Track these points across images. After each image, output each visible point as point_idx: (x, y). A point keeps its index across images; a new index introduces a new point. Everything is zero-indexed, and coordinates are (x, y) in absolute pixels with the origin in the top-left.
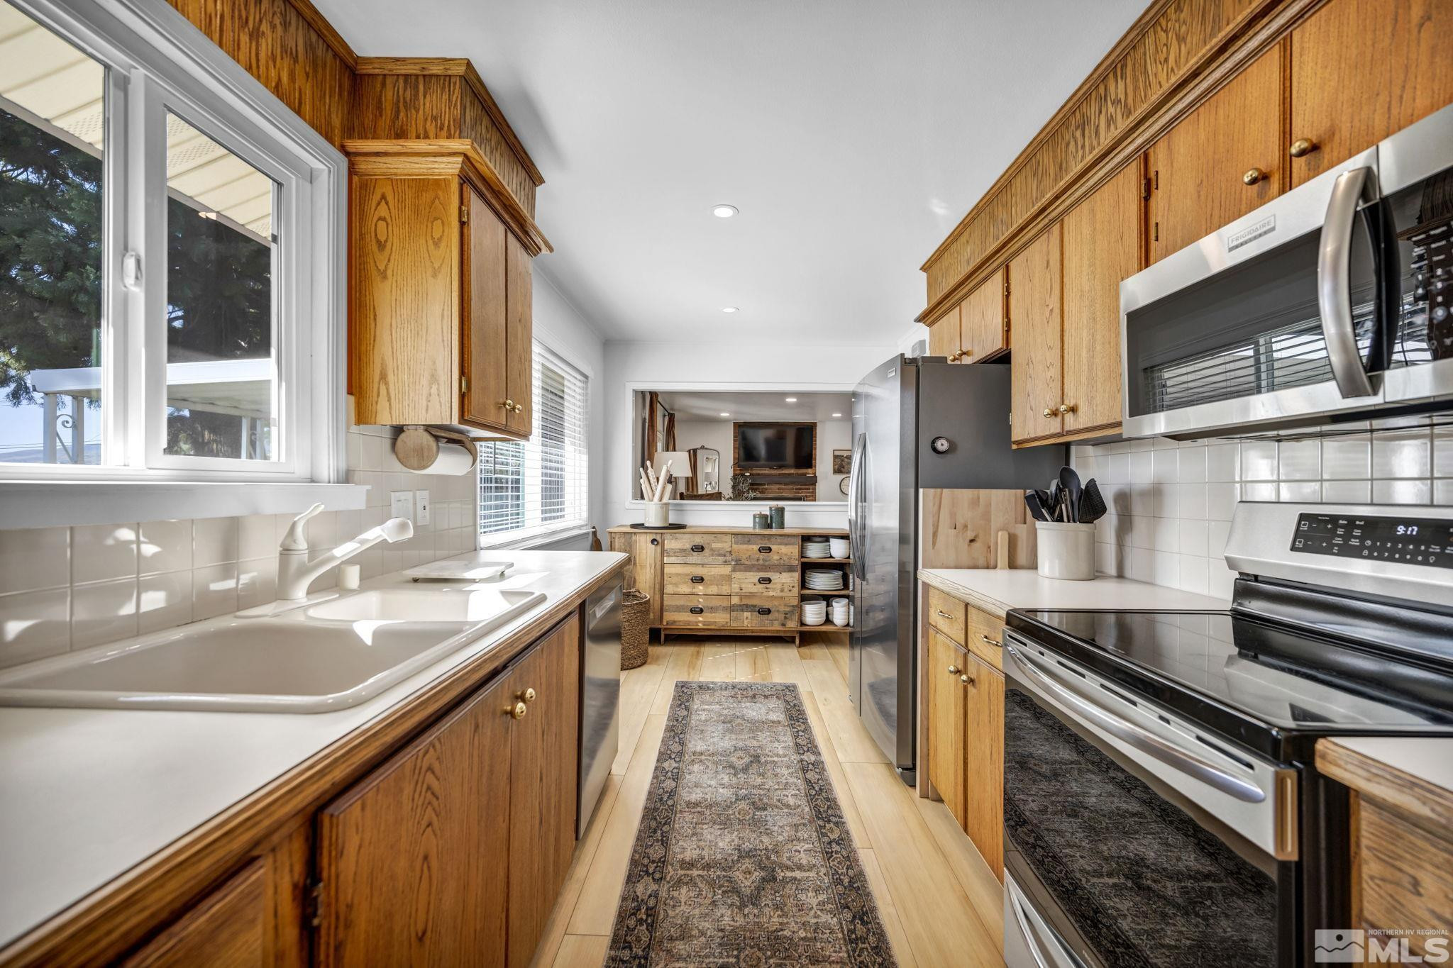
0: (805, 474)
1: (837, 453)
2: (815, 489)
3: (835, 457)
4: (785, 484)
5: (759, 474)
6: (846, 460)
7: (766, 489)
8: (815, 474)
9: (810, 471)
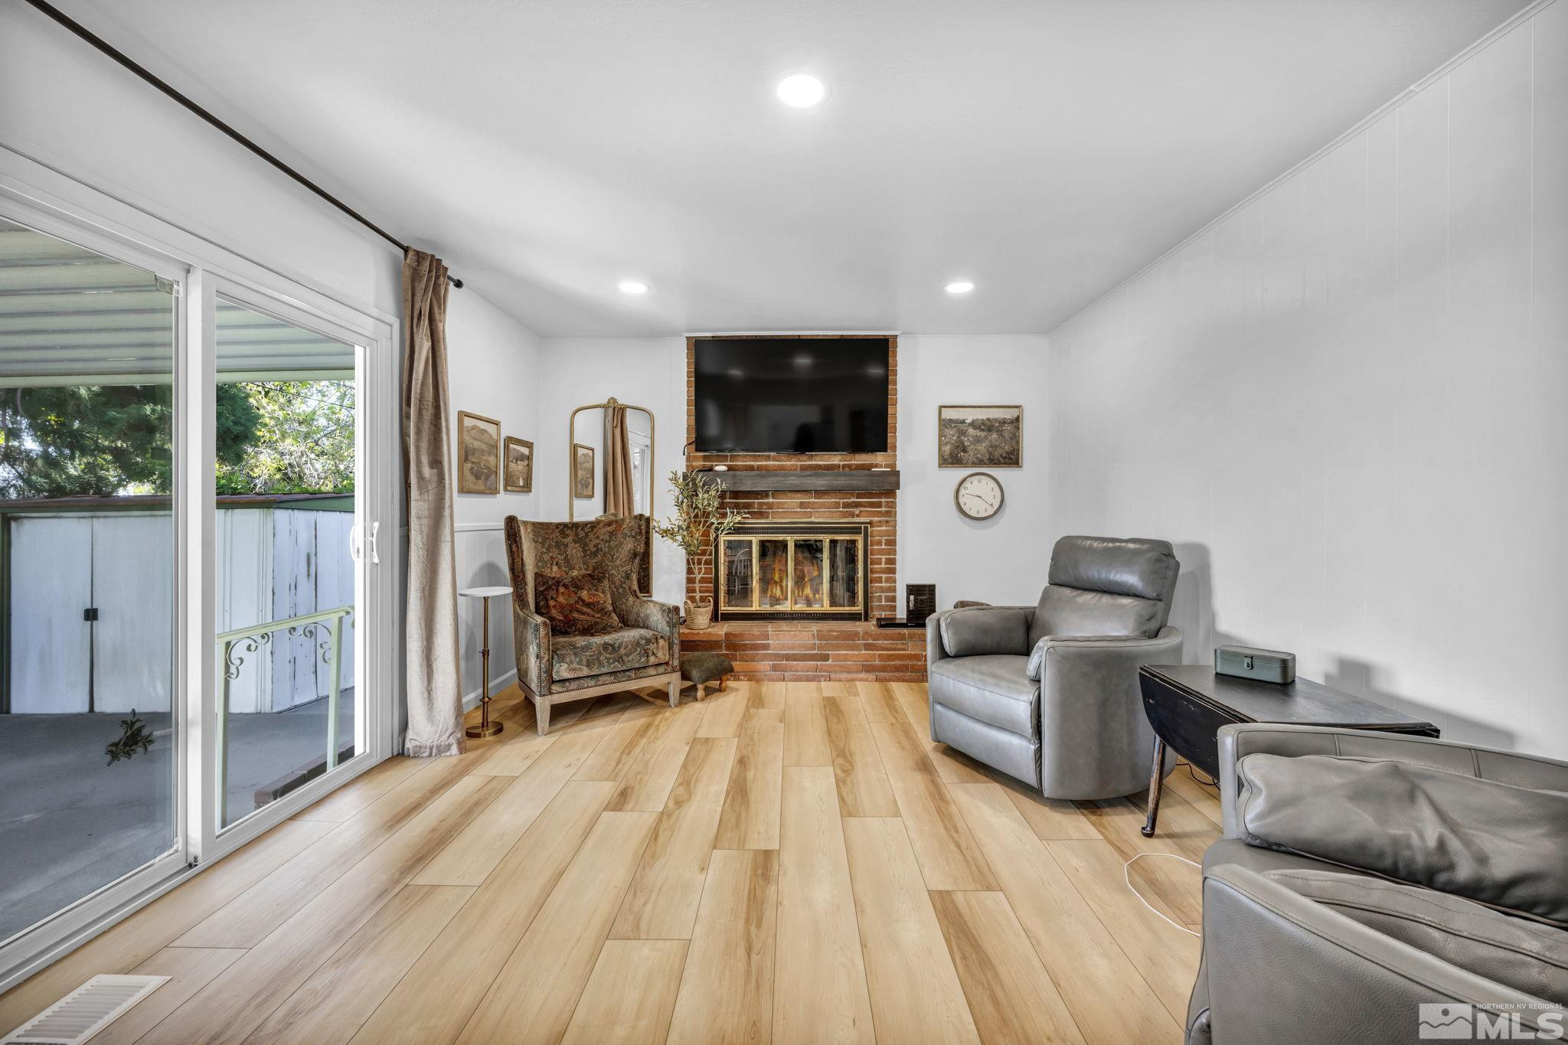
0: (867, 467)
1: (948, 414)
2: (893, 505)
3: (944, 424)
4: (819, 493)
5: (751, 468)
6: (971, 431)
7: (770, 506)
8: (894, 465)
9: (879, 458)
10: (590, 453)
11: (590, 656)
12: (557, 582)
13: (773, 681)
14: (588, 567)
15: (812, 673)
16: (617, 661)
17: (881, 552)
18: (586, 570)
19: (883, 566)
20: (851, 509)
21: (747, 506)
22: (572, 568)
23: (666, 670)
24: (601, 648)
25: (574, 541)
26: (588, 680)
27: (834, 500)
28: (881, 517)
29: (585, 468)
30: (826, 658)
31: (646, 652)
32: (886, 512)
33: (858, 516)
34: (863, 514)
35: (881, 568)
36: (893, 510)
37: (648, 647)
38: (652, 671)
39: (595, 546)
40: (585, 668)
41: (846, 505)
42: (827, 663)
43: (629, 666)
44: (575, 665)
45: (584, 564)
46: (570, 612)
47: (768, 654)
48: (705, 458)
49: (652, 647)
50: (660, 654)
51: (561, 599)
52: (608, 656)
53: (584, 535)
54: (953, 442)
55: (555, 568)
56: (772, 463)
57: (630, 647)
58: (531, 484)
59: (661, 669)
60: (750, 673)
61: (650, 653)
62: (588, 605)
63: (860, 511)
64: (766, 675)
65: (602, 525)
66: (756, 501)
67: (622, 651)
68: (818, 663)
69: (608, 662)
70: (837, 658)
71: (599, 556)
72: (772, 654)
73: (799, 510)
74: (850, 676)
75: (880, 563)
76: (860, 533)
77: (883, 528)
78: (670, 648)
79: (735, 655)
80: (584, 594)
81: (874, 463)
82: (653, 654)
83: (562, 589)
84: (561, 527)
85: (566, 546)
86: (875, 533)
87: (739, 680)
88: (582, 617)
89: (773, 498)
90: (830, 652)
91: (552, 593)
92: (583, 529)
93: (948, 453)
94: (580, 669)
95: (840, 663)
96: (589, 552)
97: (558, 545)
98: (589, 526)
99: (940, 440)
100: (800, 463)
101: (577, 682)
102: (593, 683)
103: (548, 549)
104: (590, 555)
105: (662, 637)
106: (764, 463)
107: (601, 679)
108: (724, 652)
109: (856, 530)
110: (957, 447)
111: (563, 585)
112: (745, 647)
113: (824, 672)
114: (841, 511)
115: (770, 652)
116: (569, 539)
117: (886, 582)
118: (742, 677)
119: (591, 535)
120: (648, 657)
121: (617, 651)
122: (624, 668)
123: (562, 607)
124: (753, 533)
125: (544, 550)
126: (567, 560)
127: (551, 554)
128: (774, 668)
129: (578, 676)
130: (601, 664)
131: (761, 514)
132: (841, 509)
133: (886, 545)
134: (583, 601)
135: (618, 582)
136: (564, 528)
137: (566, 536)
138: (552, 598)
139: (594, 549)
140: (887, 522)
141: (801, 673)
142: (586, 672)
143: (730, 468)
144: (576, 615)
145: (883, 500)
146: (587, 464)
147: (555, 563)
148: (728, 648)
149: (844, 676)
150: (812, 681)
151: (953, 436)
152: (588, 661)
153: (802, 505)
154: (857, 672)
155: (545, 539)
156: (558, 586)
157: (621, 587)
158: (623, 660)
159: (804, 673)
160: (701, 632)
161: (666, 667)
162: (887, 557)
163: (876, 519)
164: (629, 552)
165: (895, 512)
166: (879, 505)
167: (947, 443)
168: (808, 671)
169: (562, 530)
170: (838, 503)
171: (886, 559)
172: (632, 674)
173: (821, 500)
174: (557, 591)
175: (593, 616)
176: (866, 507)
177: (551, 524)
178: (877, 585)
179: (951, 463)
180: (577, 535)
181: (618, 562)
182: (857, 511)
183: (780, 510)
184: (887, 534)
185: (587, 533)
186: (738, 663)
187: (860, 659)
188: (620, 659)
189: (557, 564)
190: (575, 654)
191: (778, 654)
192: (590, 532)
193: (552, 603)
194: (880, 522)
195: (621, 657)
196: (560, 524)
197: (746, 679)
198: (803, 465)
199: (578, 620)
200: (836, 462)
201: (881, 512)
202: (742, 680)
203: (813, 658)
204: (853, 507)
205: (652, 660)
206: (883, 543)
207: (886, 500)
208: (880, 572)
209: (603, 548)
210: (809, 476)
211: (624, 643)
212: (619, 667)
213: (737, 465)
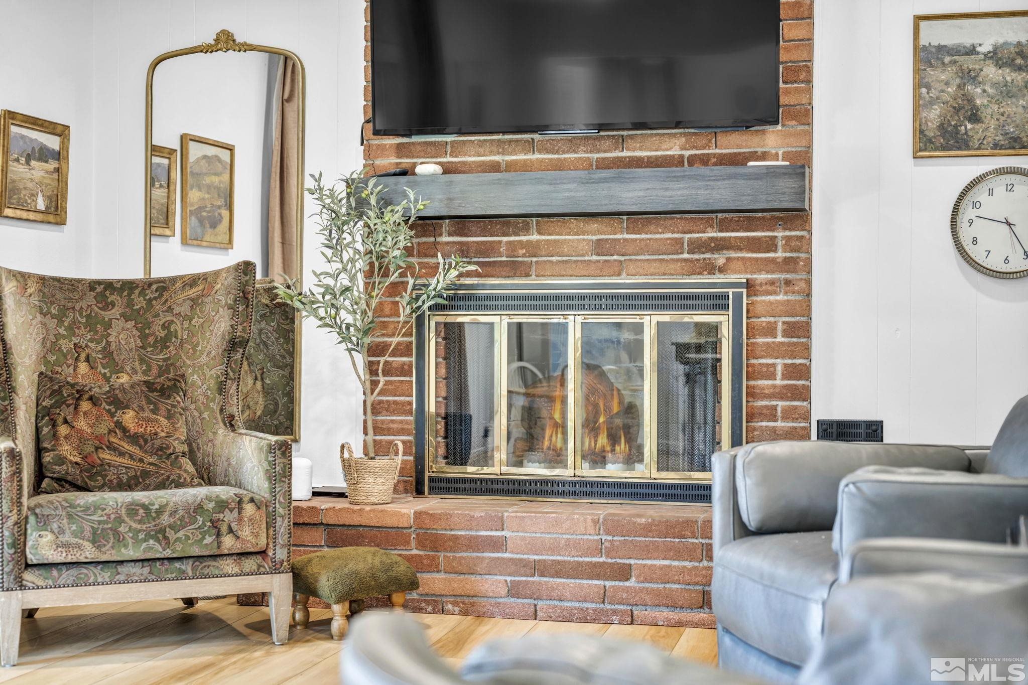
0: (744, 161)
1: (936, 35)
3: (926, 58)
4: (636, 220)
6: (991, 72)
8: (802, 155)
10: (225, 155)
11: (100, 522)
12: (78, 392)
13: (513, 617)
14: (149, 368)
15: (594, 605)
16: (152, 537)
17: (775, 351)
18: (145, 373)
19: (779, 382)
20: (708, 256)
21: (487, 250)
22: (118, 370)
23: (259, 566)
24: (124, 511)
25: (123, 315)
26: (97, 570)
27: (669, 235)
28: (773, 272)
29: (209, 187)
30: (624, 573)
31: (215, 525)
32: (787, 260)
33: (721, 270)
34: (732, 265)
35: (774, 386)
36: (803, 255)
37: (221, 516)
38: (229, 565)
39: (164, 327)
40: (87, 545)
41: (696, 246)
42: (627, 584)
43: (178, 550)
44: (67, 538)
45: (142, 361)
46: (97, 448)
47: (503, 558)
48: (400, 150)
49: (229, 517)
50: (246, 532)
51: (82, 424)
52: (134, 525)
53: (144, 304)
54: (946, 97)
55: (83, 367)
56: (537, 156)
57: (181, 512)
58: (64, 209)
59: (250, 564)
60: (466, 600)
61: (224, 529)
62: (134, 439)
63: (728, 259)
64: (498, 605)
65: (179, 284)
66: (505, 239)
67: (165, 519)
68: (608, 584)
69: (135, 538)
70: (648, 576)
71: (172, 348)
72: (511, 559)
73: (595, 258)
74: (675, 615)
75: (773, 376)
76: (725, 307)
77: (781, 297)
78: (271, 524)
79: (433, 559)
80: (129, 418)
81: (760, 150)
82: (230, 530)
83: (85, 406)
84: (99, 289)
85: (108, 325)
86: (759, 309)
87: (443, 612)
88: (121, 460)
89: (539, 233)
90: (632, 562)
91: (66, 412)
92: (142, 293)
93: (936, 124)
94: (79, 547)
95: (655, 586)
96: (151, 340)
97: (91, 322)
98: (154, 287)
99: (917, 97)
100: (596, 156)
101: (74, 572)
102: (107, 575)
103: (71, 329)
104: (155, 345)
105: (252, 500)
106: (521, 157)
107: (124, 569)
108: (415, 552)
109: (716, 302)
110: (957, 110)
111: (91, 398)
112: (456, 543)
113: (620, 603)
114: (687, 260)
115: (506, 555)
116: (115, 312)
117: (785, 418)
118: (450, 607)
119: (157, 305)
120: (218, 535)
121: (154, 519)
122: (168, 553)
123: (82, 440)
124: (496, 308)
125: (62, 331)
126: (108, 353)
127: (75, 340)
128: (514, 591)
129: (75, 560)
130: (120, 539)
131: (515, 268)
132: (686, 256)
133: (785, 334)
134: (125, 430)
135: (202, 399)
136: (105, 289)
137: (108, 306)
138: (66, 422)
139: (163, 333)
140: (788, 283)
141: (569, 604)
142: (89, 552)
143: (448, 170)
144: (106, 455)
145: (780, 234)
146: (215, 180)
147: (83, 356)
148: (421, 545)
149: (663, 614)
150: (593, 621)
151: (947, 84)
152: (94, 532)
153: (600, 247)
154: (690, 608)
155: (63, 311)
156: (78, 399)
157: (207, 406)
158: (166, 538)
159: (577, 605)
160: (368, 508)
161: (259, 559)
162: (789, 361)
163: (762, 277)
164: (223, 336)
165: (808, 262)
166: (771, 245)
167: (931, 102)
168: (585, 601)
169: (102, 295)
170: (680, 242)
171: (785, 365)
172: (187, 567)
173: (643, 236)
174: (76, 408)
175: (141, 460)
176: (740, 249)
177: (79, 281)
178: (764, 424)
179: (943, 148)
180: (130, 304)
181: (204, 359)
182: (720, 259)
183: (554, 259)
184: (788, 309)
185: (150, 300)
186: (442, 575)
187: (697, 579)
188: (160, 535)
189: (87, 360)
190: (70, 517)
191: (520, 560)
192: (155, 298)
193: (63, 430)
194: (772, 283)
195: (163, 531)
196: (99, 282)
197: (457, 610)
198: (603, 159)
199: (109, 465)
200: (675, 152)
201: (773, 260)
202: (448, 613)
203: (596, 571)
204: (712, 250)
205: (228, 542)
206: (779, 333)
207: (788, 233)
208: (771, 397)
209: (179, 330)
210: (605, 180)
211: (172, 504)
212: (159, 551)
213: (464, 163)
